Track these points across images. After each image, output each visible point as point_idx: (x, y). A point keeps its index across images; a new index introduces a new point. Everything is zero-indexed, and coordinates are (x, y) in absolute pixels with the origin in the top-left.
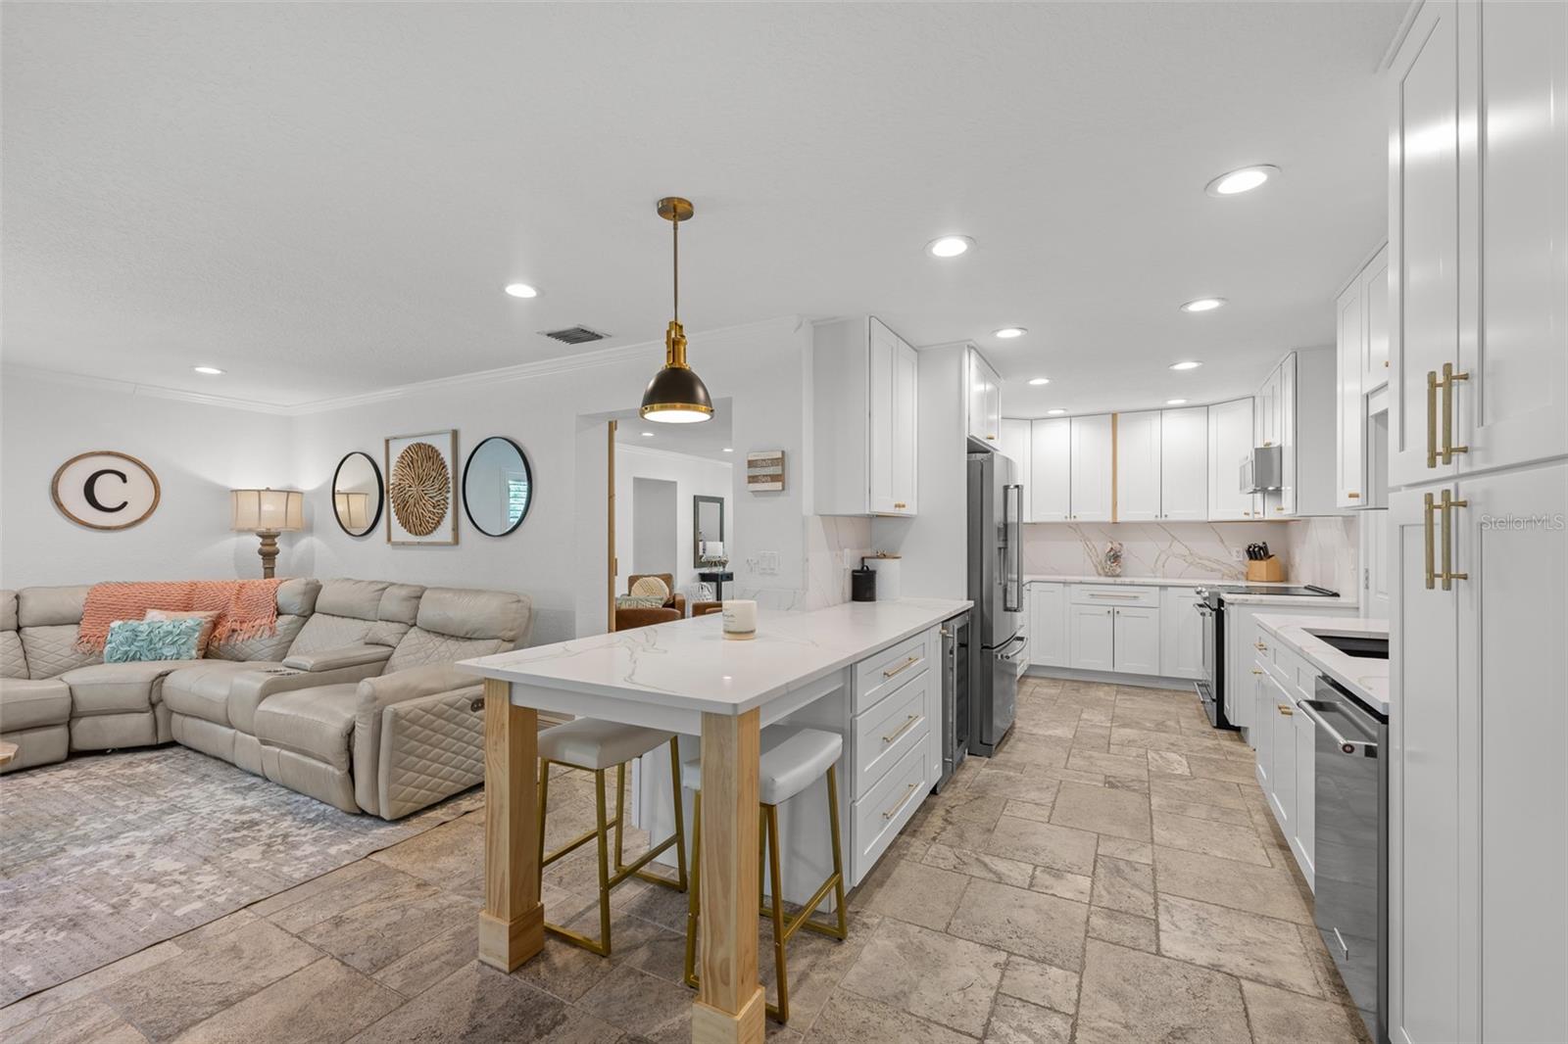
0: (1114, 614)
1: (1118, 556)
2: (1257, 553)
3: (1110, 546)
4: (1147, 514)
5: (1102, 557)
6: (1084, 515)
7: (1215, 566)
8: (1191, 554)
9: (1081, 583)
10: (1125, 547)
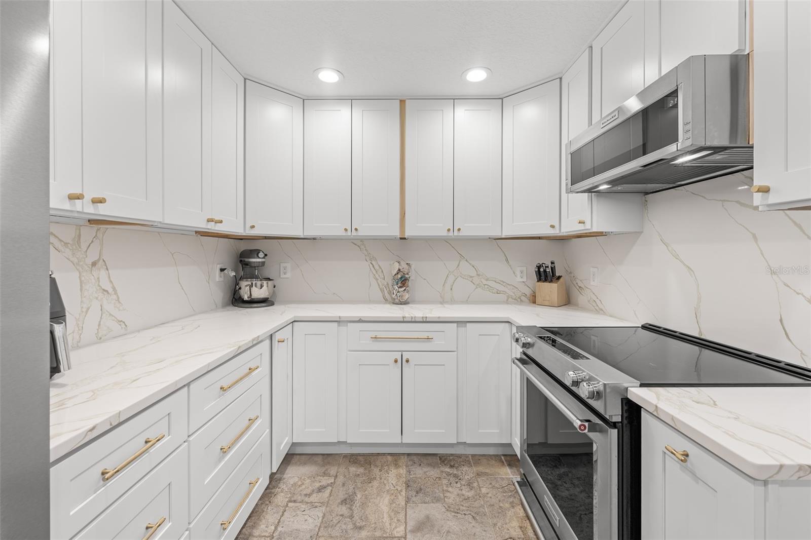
0: (402, 362)
1: (406, 279)
2: (545, 274)
3: (397, 266)
4: (438, 228)
5: (389, 280)
6: (366, 229)
7: (501, 288)
8: (478, 275)
9: (360, 321)
10: (413, 267)
